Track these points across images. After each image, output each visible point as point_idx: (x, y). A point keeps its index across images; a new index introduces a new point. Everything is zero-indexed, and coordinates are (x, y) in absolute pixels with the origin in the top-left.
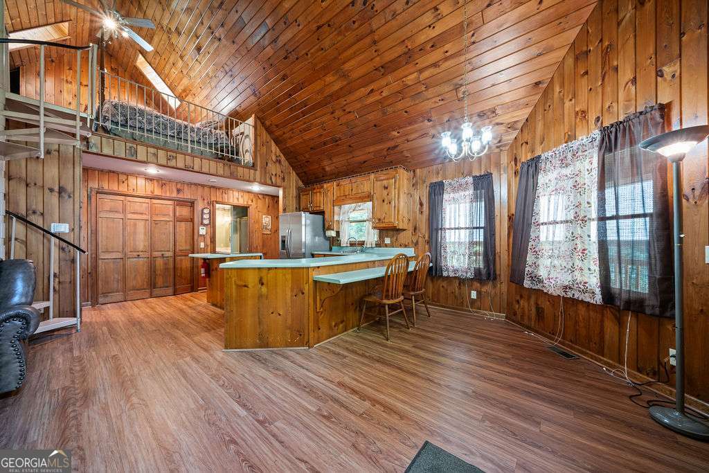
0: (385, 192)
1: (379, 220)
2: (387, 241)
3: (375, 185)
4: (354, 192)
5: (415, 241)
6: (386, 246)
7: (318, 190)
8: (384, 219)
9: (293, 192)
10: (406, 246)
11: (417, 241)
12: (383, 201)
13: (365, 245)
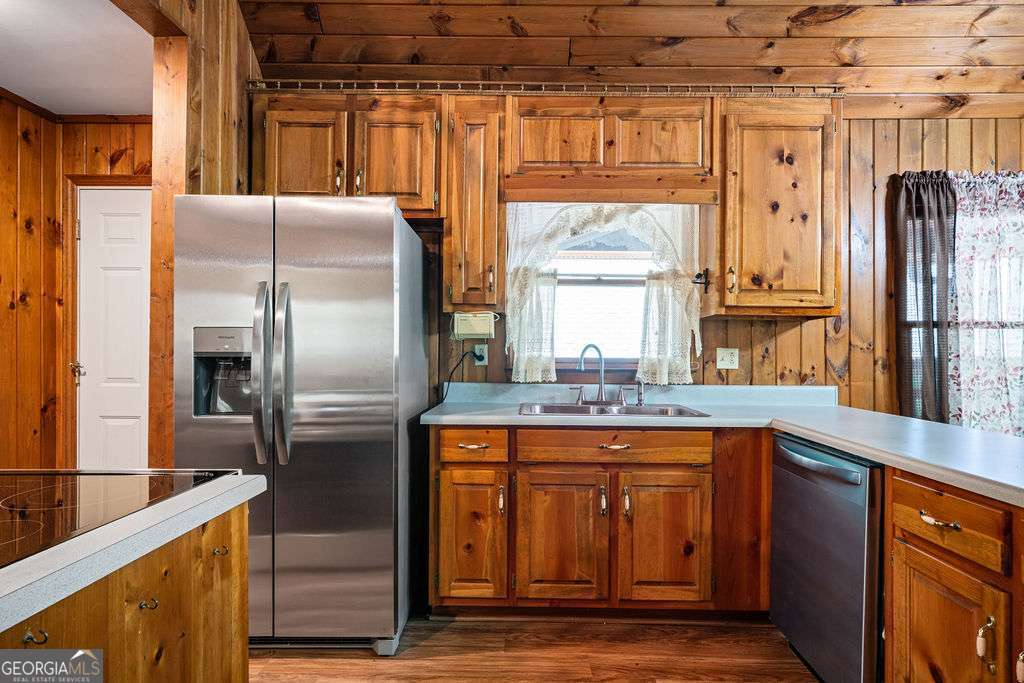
0: (782, 175)
1: (757, 280)
2: (728, 359)
3: (733, 140)
4: (621, 154)
5: (838, 361)
6: (723, 378)
7: (400, 116)
8: (780, 275)
9: (228, 99)
10: (802, 379)
11: (848, 362)
12: (775, 207)
13: (639, 376)
